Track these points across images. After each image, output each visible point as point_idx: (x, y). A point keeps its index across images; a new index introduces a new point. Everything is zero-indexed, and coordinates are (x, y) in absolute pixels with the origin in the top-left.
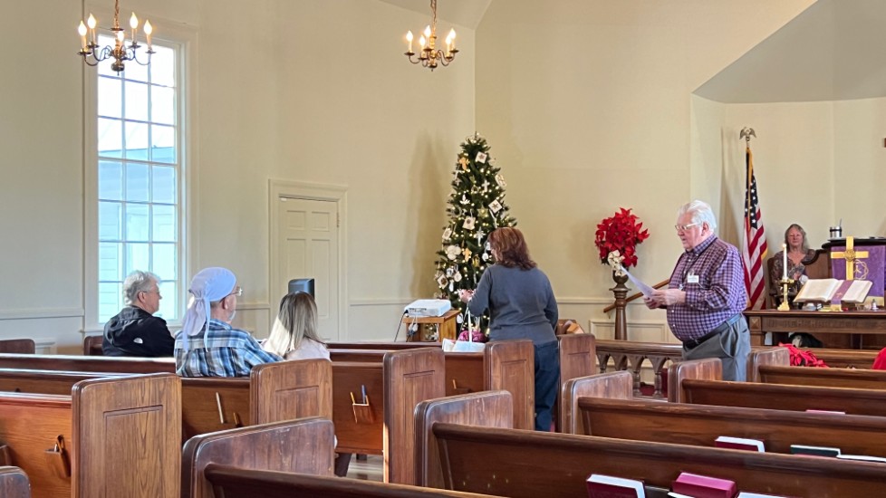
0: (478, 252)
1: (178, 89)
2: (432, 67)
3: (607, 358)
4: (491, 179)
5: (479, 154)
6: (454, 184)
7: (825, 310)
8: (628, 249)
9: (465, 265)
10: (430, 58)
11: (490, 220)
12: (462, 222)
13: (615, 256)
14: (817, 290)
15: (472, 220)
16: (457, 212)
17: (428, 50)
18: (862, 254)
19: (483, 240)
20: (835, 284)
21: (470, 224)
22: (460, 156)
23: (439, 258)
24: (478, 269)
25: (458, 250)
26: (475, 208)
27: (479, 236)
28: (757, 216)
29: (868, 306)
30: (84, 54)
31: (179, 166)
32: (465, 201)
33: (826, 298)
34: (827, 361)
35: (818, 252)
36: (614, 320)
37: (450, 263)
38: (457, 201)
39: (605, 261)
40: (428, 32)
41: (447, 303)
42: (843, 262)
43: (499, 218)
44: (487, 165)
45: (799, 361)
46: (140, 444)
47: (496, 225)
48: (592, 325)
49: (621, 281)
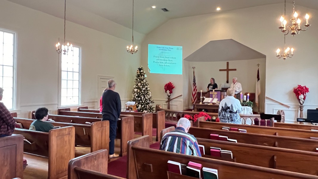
0: (141, 90)
3: (166, 113)
4: (144, 75)
5: (142, 70)
6: (136, 76)
7: (209, 104)
8: (171, 90)
9: (138, 93)
10: (132, 52)
11: (143, 84)
13: (168, 91)
14: (207, 100)
16: (137, 82)
17: (131, 50)
18: (216, 93)
19: (142, 88)
20: (211, 99)
21: (139, 84)
22: (138, 70)
23: (133, 91)
24: (141, 94)
25: (137, 90)
26: (141, 81)
28: (195, 84)
29: (217, 103)
30: (57, 51)
31: (79, 72)
32: (138, 80)
33: (209, 102)
34: (210, 115)
35: (207, 92)
36: (167, 104)
37: (135, 92)
39: (166, 92)
41: (135, 102)
42: (212, 95)
43: (145, 83)
44: (143, 73)
45: (205, 115)
46: (65, 143)
47: (145, 85)
49: (169, 96)
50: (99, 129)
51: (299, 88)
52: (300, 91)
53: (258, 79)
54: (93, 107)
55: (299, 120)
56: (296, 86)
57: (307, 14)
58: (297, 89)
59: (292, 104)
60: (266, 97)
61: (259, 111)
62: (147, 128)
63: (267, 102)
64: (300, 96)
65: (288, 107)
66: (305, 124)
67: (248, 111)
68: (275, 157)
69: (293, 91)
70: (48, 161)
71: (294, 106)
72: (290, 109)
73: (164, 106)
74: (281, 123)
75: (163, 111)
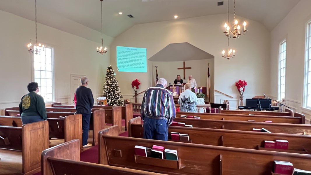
0: (111, 87)
1: (52, 56)
2: (102, 54)
3: (134, 106)
4: (113, 74)
5: (111, 69)
6: (106, 74)
8: (137, 86)
9: (108, 89)
10: (102, 52)
12: (108, 81)
13: (135, 87)
15: (110, 81)
16: (107, 79)
17: (101, 51)
18: (175, 88)
19: (112, 85)
22: (107, 69)
23: (104, 88)
24: (111, 90)
25: (107, 86)
26: (111, 79)
27: (111, 84)
29: (177, 96)
30: (29, 51)
31: (52, 71)
35: (168, 87)
36: (135, 98)
37: (105, 89)
38: (107, 77)
39: (133, 88)
40: (101, 48)
41: (105, 97)
42: (172, 89)
43: (114, 80)
44: (112, 71)
46: (39, 136)
47: (114, 82)
48: (131, 99)
49: (136, 91)
50: (72, 122)
51: (240, 82)
52: (240, 84)
53: (209, 76)
54: (67, 103)
55: (240, 107)
56: (237, 81)
57: (244, 22)
58: (238, 83)
59: (234, 95)
60: (215, 90)
61: (210, 101)
62: (117, 119)
63: (216, 94)
64: (240, 89)
65: (232, 98)
66: (244, 110)
67: (201, 101)
68: (222, 137)
69: (235, 84)
70: (22, 154)
71: (237, 97)
72: (233, 99)
73: (131, 100)
74: (227, 110)
75: (131, 104)
